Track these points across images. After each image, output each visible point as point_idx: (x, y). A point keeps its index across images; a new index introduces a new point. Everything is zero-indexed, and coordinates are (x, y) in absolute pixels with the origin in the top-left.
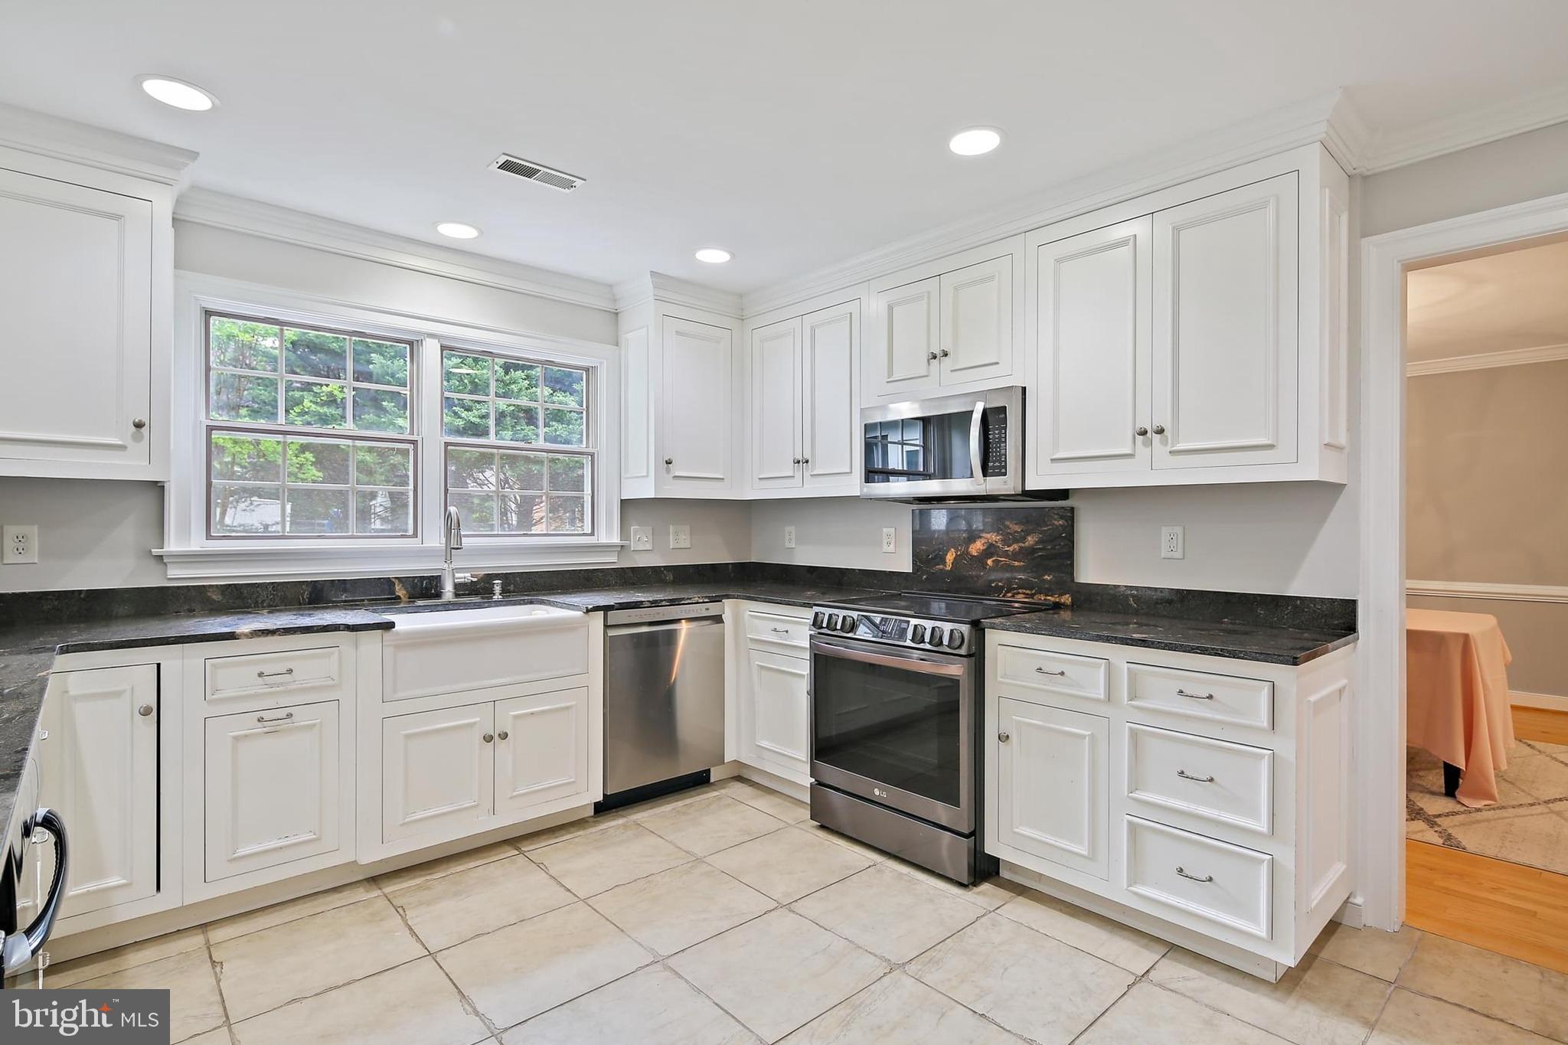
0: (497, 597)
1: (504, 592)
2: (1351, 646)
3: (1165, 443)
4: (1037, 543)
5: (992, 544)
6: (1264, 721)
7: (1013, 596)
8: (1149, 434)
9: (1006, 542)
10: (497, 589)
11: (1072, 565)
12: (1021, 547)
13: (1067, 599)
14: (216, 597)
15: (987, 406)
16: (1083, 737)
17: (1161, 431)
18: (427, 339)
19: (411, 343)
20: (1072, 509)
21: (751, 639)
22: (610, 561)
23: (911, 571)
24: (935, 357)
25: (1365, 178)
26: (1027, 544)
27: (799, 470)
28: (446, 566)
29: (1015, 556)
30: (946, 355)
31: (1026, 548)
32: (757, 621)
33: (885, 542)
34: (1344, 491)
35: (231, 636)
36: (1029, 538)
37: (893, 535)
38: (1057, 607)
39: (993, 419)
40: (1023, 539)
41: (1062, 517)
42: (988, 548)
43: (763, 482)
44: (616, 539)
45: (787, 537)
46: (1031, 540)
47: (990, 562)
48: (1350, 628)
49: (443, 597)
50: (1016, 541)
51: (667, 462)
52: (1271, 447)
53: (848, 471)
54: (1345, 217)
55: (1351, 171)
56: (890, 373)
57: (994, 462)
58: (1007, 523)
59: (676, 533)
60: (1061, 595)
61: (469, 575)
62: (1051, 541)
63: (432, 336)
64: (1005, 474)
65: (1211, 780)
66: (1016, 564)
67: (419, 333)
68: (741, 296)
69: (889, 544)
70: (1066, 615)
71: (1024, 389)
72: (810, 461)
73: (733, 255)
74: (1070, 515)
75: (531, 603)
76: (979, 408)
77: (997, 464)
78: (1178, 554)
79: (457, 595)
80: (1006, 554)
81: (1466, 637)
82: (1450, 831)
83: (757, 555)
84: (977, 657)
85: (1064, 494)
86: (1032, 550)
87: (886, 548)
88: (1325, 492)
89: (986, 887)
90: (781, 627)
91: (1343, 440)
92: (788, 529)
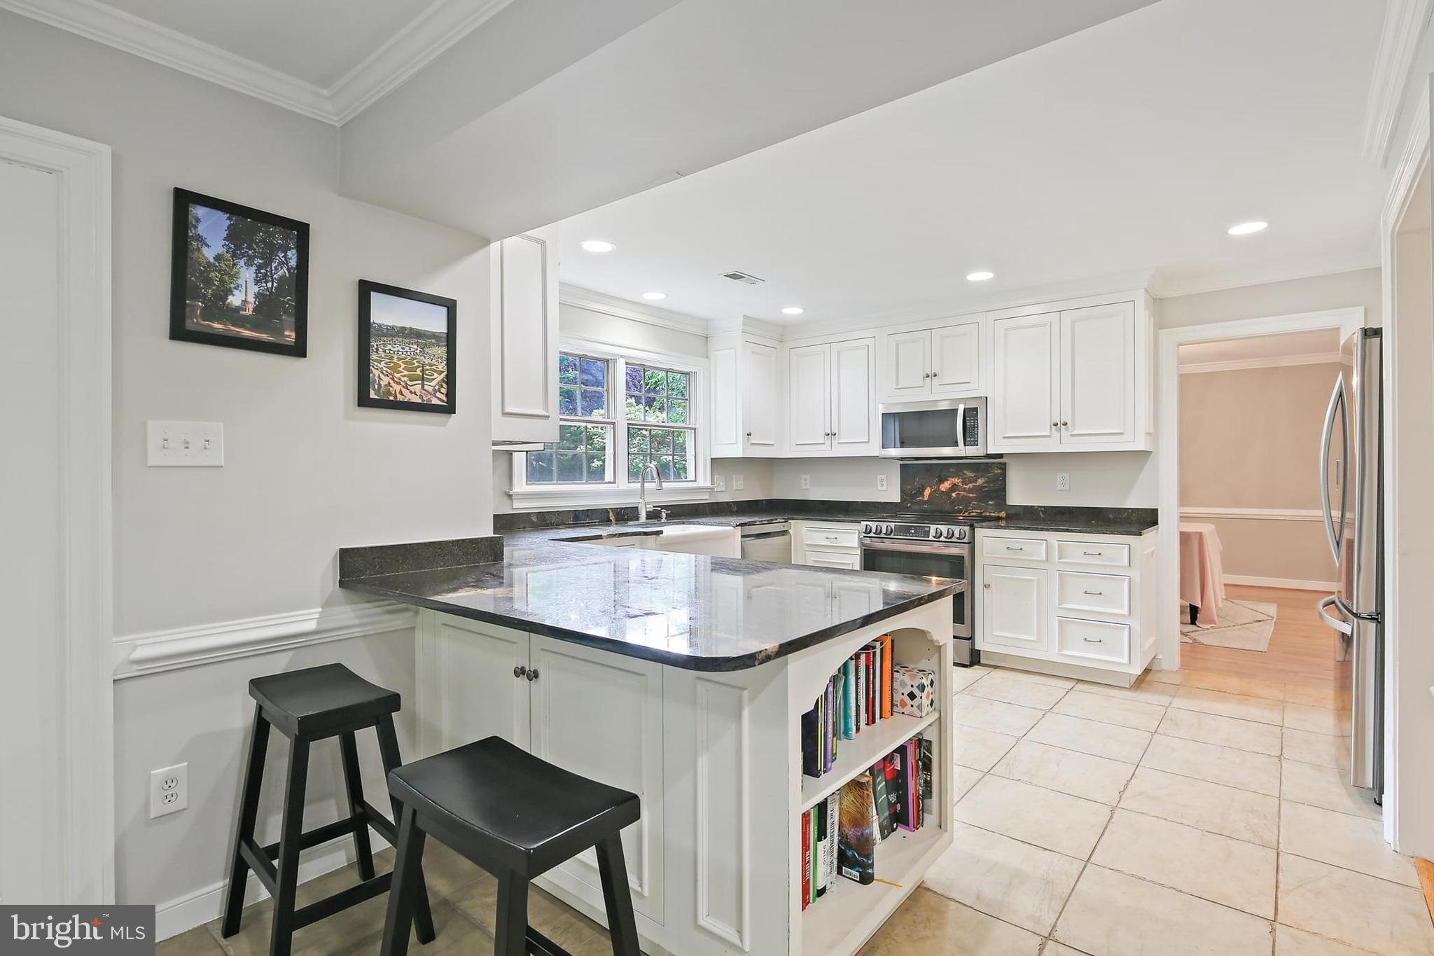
0: (664, 520)
1: (668, 516)
2: (1155, 531)
3: (1067, 430)
4: (984, 483)
5: (955, 484)
6: (1126, 563)
7: (969, 514)
8: (1059, 425)
9: (963, 483)
10: (664, 515)
11: (1005, 495)
12: (974, 486)
13: (1003, 514)
14: (534, 519)
15: (967, 407)
16: (1034, 580)
17: (1065, 424)
18: (620, 359)
19: (607, 361)
20: (1005, 464)
21: (807, 545)
22: (705, 498)
23: (899, 501)
24: (928, 376)
25: (1160, 299)
26: (978, 484)
27: (828, 440)
28: (641, 501)
29: (970, 491)
30: (936, 376)
31: (978, 486)
32: (813, 533)
33: (879, 483)
34: (1151, 456)
35: (599, 537)
36: (979, 480)
37: (885, 479)
38: (999, 519)
39: (970, 414)
40: (975, 481)
41: (1000, 468)
42: (952, 486)
43: (798, 446)
44: (708, 484)
45: (803, 482)
46: (980, 482)
47: (954, 495)
48: (1155, 523)
49: (640, 519)
50: (970, 482)
51: (748, 435)
52: (1122, 434)
53: (867, 441)
54: (1152, 319)
55: (1155, 297)
56: (897, 383)
57: (971, 438)
58: (965, 472)
59: (736, 481)
60: (999, 512)
61: (651, 506)
62: (992, 482)
63: (622, 356)
64: (977, 445)
65: (1100, 594)
66: (971, 495)
67: (615, 355)
68: (784, 327)
69: (882, 485)
70: (1003, 523)
71: (987, 398)
72: (837, 433)
73: (805, 310)
74: (1003, 467)
75: (683, 523)
76: (961, 408)
77: (972, 439)
78: (1067, 488)
79: (647, 519)
80: (964, 490)
81: (1201, 533)
82: (1195, 637)
83: (777, 495)
84: (972, 543)
85: (1001, 456)
86: (981, 487)
87: (880, 488)
88: (1144, 455)
89: (976, 667)
90: (829, 535)
91: (1152, 430)
92: (804, 477)
